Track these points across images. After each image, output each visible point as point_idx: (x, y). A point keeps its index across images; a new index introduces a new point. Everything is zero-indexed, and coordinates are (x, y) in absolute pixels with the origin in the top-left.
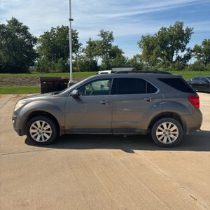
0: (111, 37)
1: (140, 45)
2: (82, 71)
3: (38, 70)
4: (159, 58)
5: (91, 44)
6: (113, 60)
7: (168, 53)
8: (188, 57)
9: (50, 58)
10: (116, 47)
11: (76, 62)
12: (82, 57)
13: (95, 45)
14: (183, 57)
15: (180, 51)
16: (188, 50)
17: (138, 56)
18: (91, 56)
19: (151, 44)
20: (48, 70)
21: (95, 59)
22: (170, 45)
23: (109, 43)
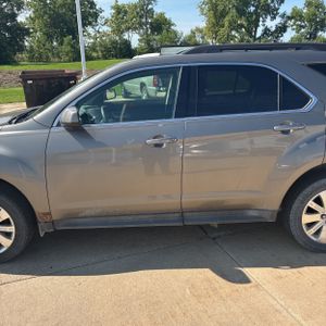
1: (202, 9)
2: (105, 58)
3: (31, 59)
4: (233, 33)
5: (119, 10)
6: (157, 38)
7: (249, 22)
8: (282, 29)
9: (49, 37)
10: (162, 14)
11: (94, 43)
12: (105, 34)
13: (126, 12)
14: (273, 29)
15: (269, 17)
16: (283, 16)
17: (198, 30)
18: (120, 32)
19: (220, 8)
20: (48, 57)
21: (126, 37)
22: (252, 9)
23: (150, 6)
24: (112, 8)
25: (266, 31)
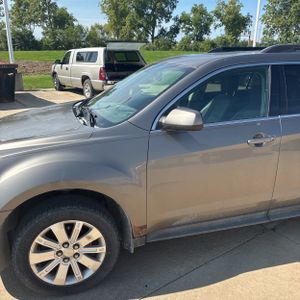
1: (103, 8)
7: (148, 23)
13: (27, 5)
15: (164, 20)
16: (176, 19)
17: (98, 26)
18: (22, 24)
19: (121, 8)
22: (150, 11)
25: (162, 31)
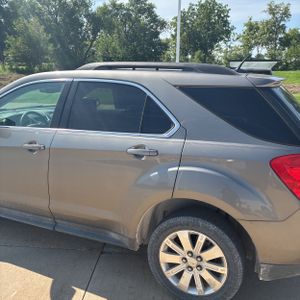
0: (286, 14)
5: (252, 27)
13: (258, 28)
18: (248, 46)
23: (282, 23)
24: (246, 25)
